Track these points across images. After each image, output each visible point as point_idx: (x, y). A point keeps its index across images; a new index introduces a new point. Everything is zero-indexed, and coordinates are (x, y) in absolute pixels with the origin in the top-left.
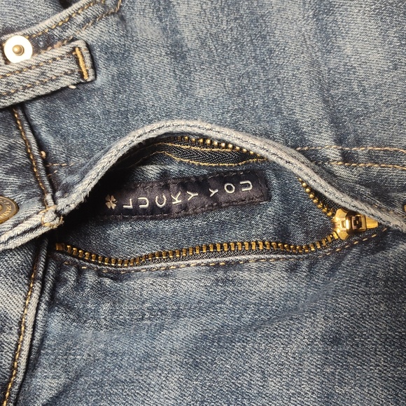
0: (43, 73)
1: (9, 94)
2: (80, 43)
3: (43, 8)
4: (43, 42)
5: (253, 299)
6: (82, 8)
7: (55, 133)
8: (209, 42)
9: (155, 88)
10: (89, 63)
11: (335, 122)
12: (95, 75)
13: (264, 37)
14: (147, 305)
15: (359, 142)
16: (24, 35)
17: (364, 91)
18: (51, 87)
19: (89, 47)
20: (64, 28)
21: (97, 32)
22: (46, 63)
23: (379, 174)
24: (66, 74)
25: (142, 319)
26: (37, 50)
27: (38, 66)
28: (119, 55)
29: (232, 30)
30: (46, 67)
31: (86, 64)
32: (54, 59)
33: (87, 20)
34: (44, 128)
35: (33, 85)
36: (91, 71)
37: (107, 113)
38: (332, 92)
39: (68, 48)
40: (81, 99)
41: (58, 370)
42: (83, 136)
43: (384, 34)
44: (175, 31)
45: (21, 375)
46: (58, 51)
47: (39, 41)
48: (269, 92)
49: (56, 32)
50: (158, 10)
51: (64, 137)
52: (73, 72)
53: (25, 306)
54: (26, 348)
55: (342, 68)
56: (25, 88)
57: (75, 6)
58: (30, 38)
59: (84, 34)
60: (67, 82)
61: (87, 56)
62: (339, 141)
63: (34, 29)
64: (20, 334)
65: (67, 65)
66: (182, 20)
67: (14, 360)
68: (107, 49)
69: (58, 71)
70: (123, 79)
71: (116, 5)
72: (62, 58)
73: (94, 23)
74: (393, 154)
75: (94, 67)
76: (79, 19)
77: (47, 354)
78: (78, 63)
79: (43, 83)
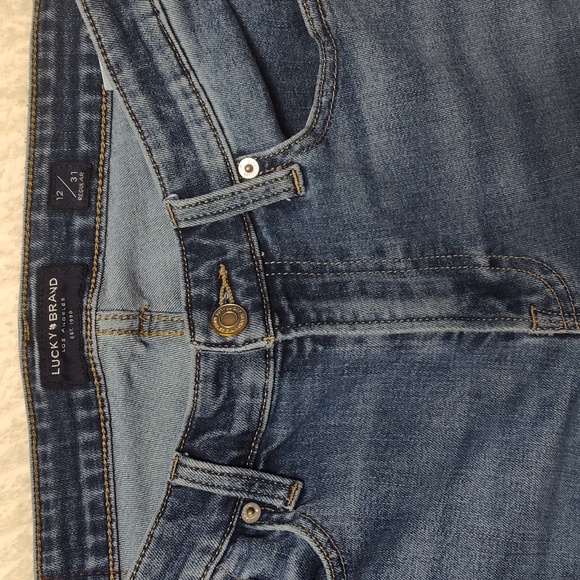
0: (268, 190)
1: (243, 205)
2: (295, 167)
3: (269, 139)
4: (267, 165)
5: (418, 359)
6: (299, 139)
7: (272, 233)
8: (392, 167)
10: (301, 182)
11: (488, 236)
12: (306, 191)
13: (436, 168)
14: (347, 365)
15: (504, 252)
16: (253, 157)
17: (510, 214)
18: (274, 200)
19: (303, 169)
20: (285, 154)
21: (310, 157)
22: (270, 182)
23: (516, 277)
24: (284, 191)
25: (343, 375)
26: (262, 170)
27: (264, 184)
28: (324, 174)
29: (410, 158)
30: (270, 185)
31: (299, 183)
32: (276, 180)
33: (302, 148)
34: (265, 230)
35: (260, 199)
36: (303, 189)
38: (486, 212)
39: (286, 172)
40: (294, 208)
41: (288, 424)
42: (294, 236)
43: (529, 175)
44: (366, 156)
45: (264, 426)
46: (279, 173)
47: (264, 163)
48: (436, 210)
49: (279, 157)
50: (356, 137)
51: (279, 237)
52: (290, 189)
53: (267, 378)
54: (268, 407)
55: (495, 196)
56: (254, 201)
57: (294, 138)
58: (258, 159)
59: (299, 159)
60: (286, 197)
61: (300, 177)
62: (489, 252)
63: (262, 154)
64: (264, 397)
65: (284, 185)
66: (373, 148)
67: (260, 416)
68: (315, 170)
69: (278, 189)
70: (327, 192)
71: (323, 129)
72: (282, 179)
73: (308, 150)
74: (527, 262)
75: (306, 184)
76: (297, 147)
77: (281, 412)
78: (293, 182)
79: (267, 197)
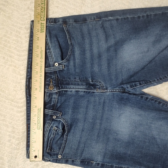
1: (55, 70)
4: (59, 64)
9: (71, 70)
11: (92, 77)
12: (65, 69)
14: (69, 95)
15: (94, 79)
17: (95, 74)
18: (60, 70)
19: (64, 65)
20: (62, 63)
21: (66, 63)
23: (95, 83)
25: (68, 97)
26: (59, 65)
27: (58, 67)
28: (68, 66)
31: (64, 67)
34: (58, 74)
35: (58, 69)
37: (65, 73)
39: (62, 65)
40: (63, 71)
41: (60, 104)
42: (62, 75)
44: (75, 63)
51: (60, 75)
53: (56, 96)
55: (93, 71)
58: (58, 63)
59: (64, 64)
60: (61, 69)
62: (92, 79)
64: (56, 99)
65: (61, 67)
68: (66, 66)
70: (68, 69)
74: (97, 81)
76: (64, 62)
77: (59, 102)
